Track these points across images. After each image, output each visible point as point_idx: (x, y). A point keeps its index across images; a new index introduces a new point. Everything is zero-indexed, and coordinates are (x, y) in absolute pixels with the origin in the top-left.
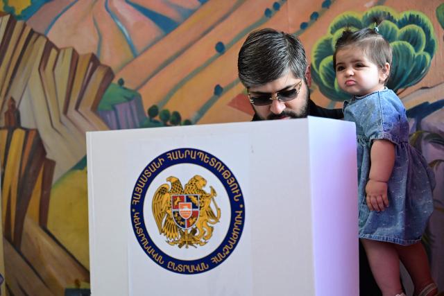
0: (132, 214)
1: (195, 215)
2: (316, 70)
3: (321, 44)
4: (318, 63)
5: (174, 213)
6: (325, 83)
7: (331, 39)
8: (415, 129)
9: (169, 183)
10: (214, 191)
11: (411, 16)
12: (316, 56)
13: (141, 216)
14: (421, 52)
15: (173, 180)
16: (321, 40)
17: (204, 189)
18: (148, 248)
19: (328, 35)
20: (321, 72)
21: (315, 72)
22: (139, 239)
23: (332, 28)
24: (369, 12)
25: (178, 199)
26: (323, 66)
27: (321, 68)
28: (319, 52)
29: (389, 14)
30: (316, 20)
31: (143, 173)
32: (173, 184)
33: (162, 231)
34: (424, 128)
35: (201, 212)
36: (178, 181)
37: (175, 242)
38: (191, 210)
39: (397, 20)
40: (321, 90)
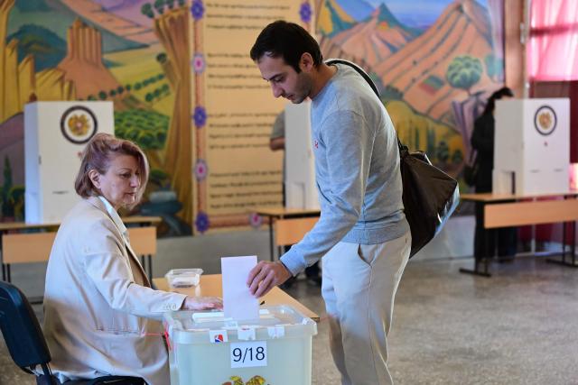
4: (448, 73)
6: (450, 81)
8: (477, 101)
11: (477, 59)
12: (448, 71)
14: (479, 72)
16: (450, 64)
19: (452, 63)
20: (449, 76)
21: (447, 76)
23: (453, 60)
24: (464, 56)
26: (450, 74)
28: (449, 69)
29: (471, 57)
30: (448, 56)
34: (479, 101)
39: (473, 60)
40: (449, 83)
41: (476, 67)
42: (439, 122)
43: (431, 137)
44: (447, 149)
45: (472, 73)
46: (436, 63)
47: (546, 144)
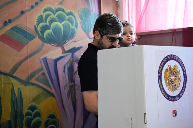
0: (158, 79)
1: (175, 79)
2: (37, 28)
3: (39, 17)
4: (38, 25)
5: (170, 78)
6: (40, 34)
7: (43, 15)
8: (71, 58)
9: (168, 67)
10: (180, 71)
11: (71, 12)
12: (37, 22)
13: (161, 80)
14: (74, 27)
15: (170, 66)
16: (39, 15)
17: (177, 70)
18: (163, 93)
19: (42, 14)
20: (39, 29)
21: (36, 29)
22: (161, 89)
23: (43, 10)
24: (57, 7)
25: (171, 74)
26: (40, 27)
27: (39, 27)
28: (38, 20)
29: (64, 9)
30: (37, 5)
31: (161, 63)
32: (169, 68)
33: (167, 86)
34: (74, 57)
35: (177, 78)
36: (171, 67)
37: (171, 90)
38: (174, 77)
39: (66, 13)
40: (39, 37)
41: (70, 20)
42: (26, 83)
43: (17, 101)
44: (38, 114)
45: (66, 27)
46: (22, 13)
47: (175, 113)
